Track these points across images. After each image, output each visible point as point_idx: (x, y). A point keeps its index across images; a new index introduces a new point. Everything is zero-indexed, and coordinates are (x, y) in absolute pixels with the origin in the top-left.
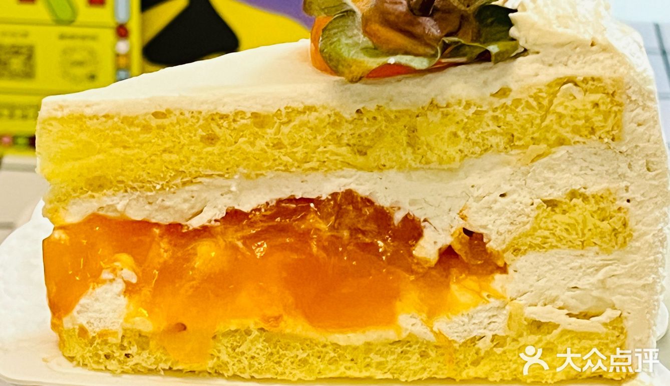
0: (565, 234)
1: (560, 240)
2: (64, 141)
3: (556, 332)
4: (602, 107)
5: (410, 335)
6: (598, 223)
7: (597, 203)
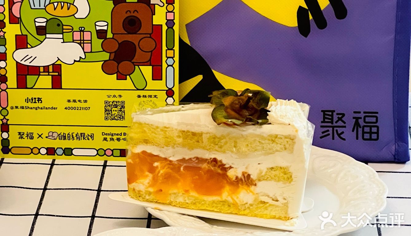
0: (274, 177)
1: (272, 178)
2: (139, 129)
3: (268, 205)
4: (289, 143)
5: (225, 200)
6: (283, 175)
7: (284, 170)
